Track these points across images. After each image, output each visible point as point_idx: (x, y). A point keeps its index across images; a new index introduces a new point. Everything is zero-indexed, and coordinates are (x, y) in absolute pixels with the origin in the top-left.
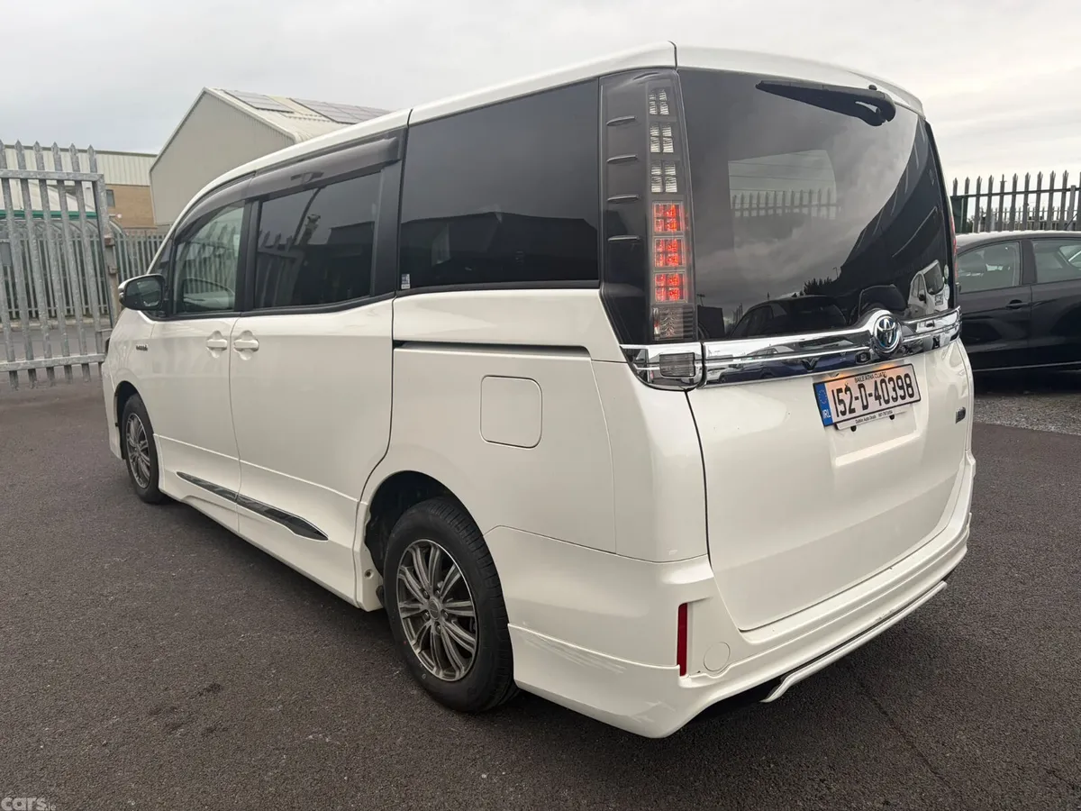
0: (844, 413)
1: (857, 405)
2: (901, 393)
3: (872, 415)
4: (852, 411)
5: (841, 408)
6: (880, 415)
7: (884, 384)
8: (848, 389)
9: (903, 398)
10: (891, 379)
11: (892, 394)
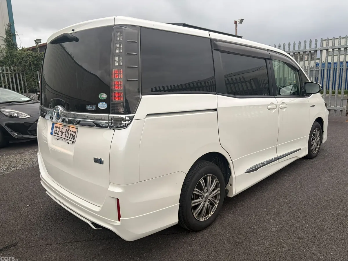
0: (56, 134)
1: (60, 133)
2: (71, 136)
3: (62, 139)
4: (58, 134)
5: (56, 132)
6: (64, 140)
7: (68, 131)
8: (59, 128)
9: (72, 139)
10: (71, 131)
11: (69, 135)
